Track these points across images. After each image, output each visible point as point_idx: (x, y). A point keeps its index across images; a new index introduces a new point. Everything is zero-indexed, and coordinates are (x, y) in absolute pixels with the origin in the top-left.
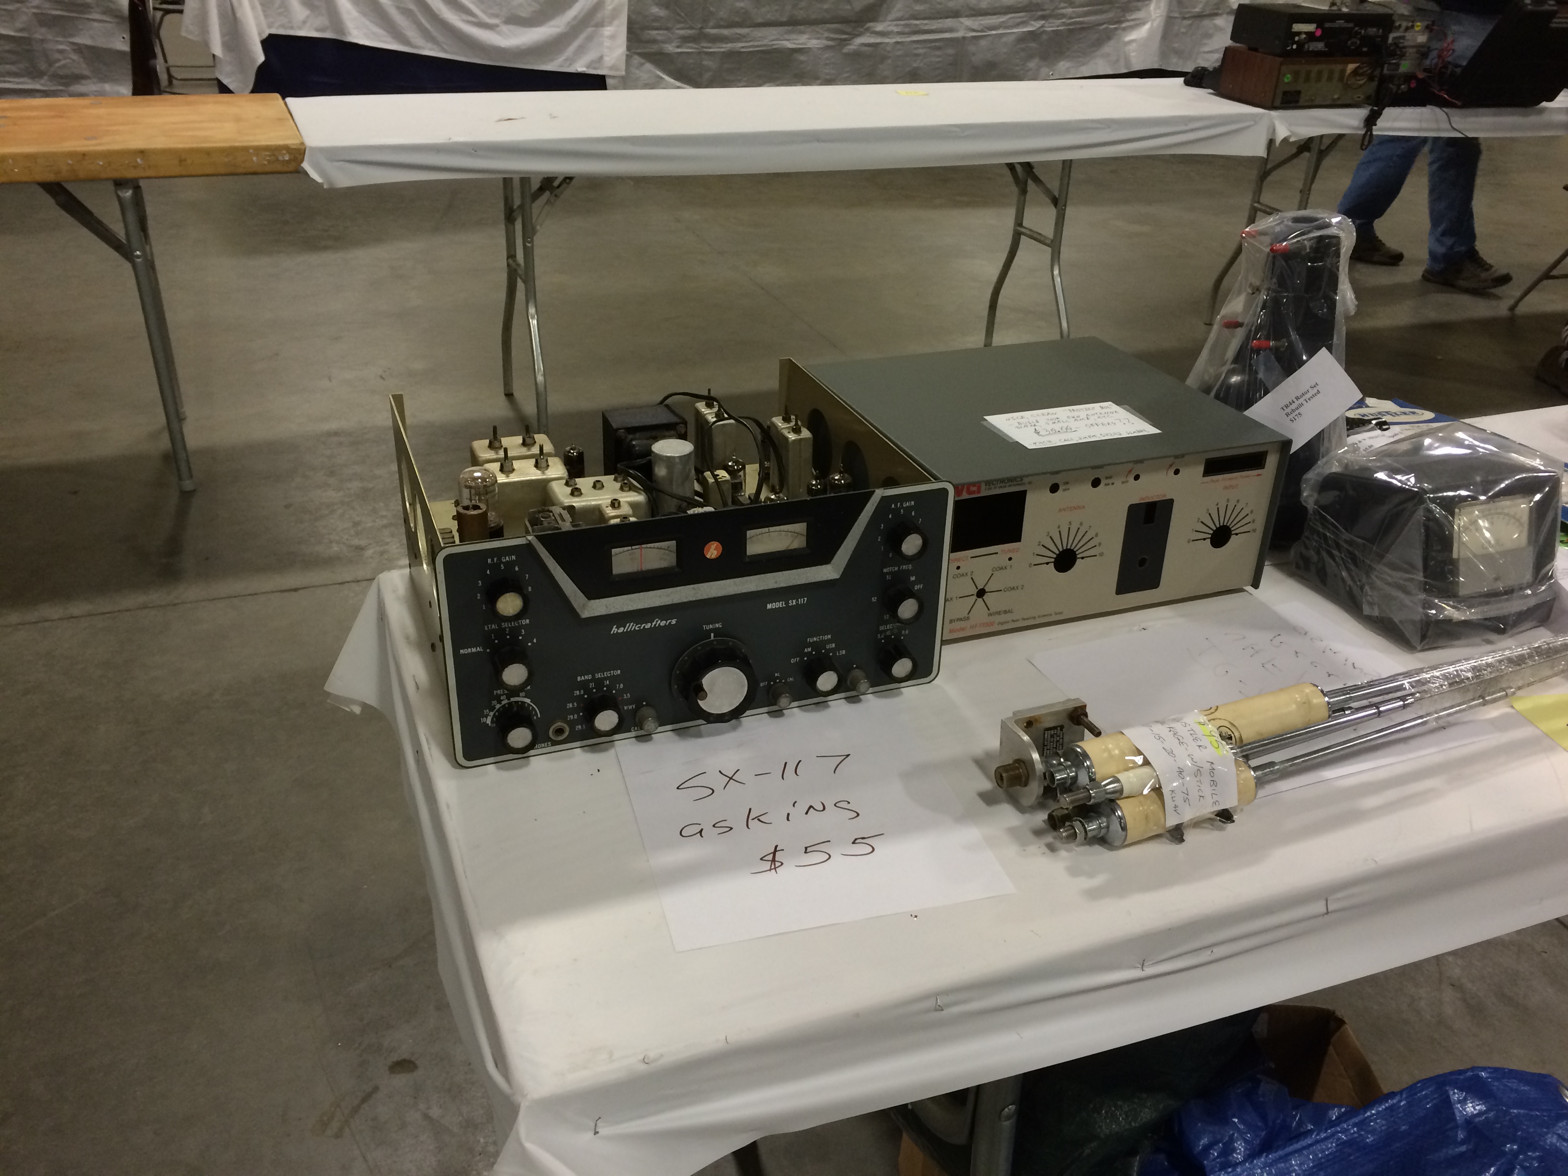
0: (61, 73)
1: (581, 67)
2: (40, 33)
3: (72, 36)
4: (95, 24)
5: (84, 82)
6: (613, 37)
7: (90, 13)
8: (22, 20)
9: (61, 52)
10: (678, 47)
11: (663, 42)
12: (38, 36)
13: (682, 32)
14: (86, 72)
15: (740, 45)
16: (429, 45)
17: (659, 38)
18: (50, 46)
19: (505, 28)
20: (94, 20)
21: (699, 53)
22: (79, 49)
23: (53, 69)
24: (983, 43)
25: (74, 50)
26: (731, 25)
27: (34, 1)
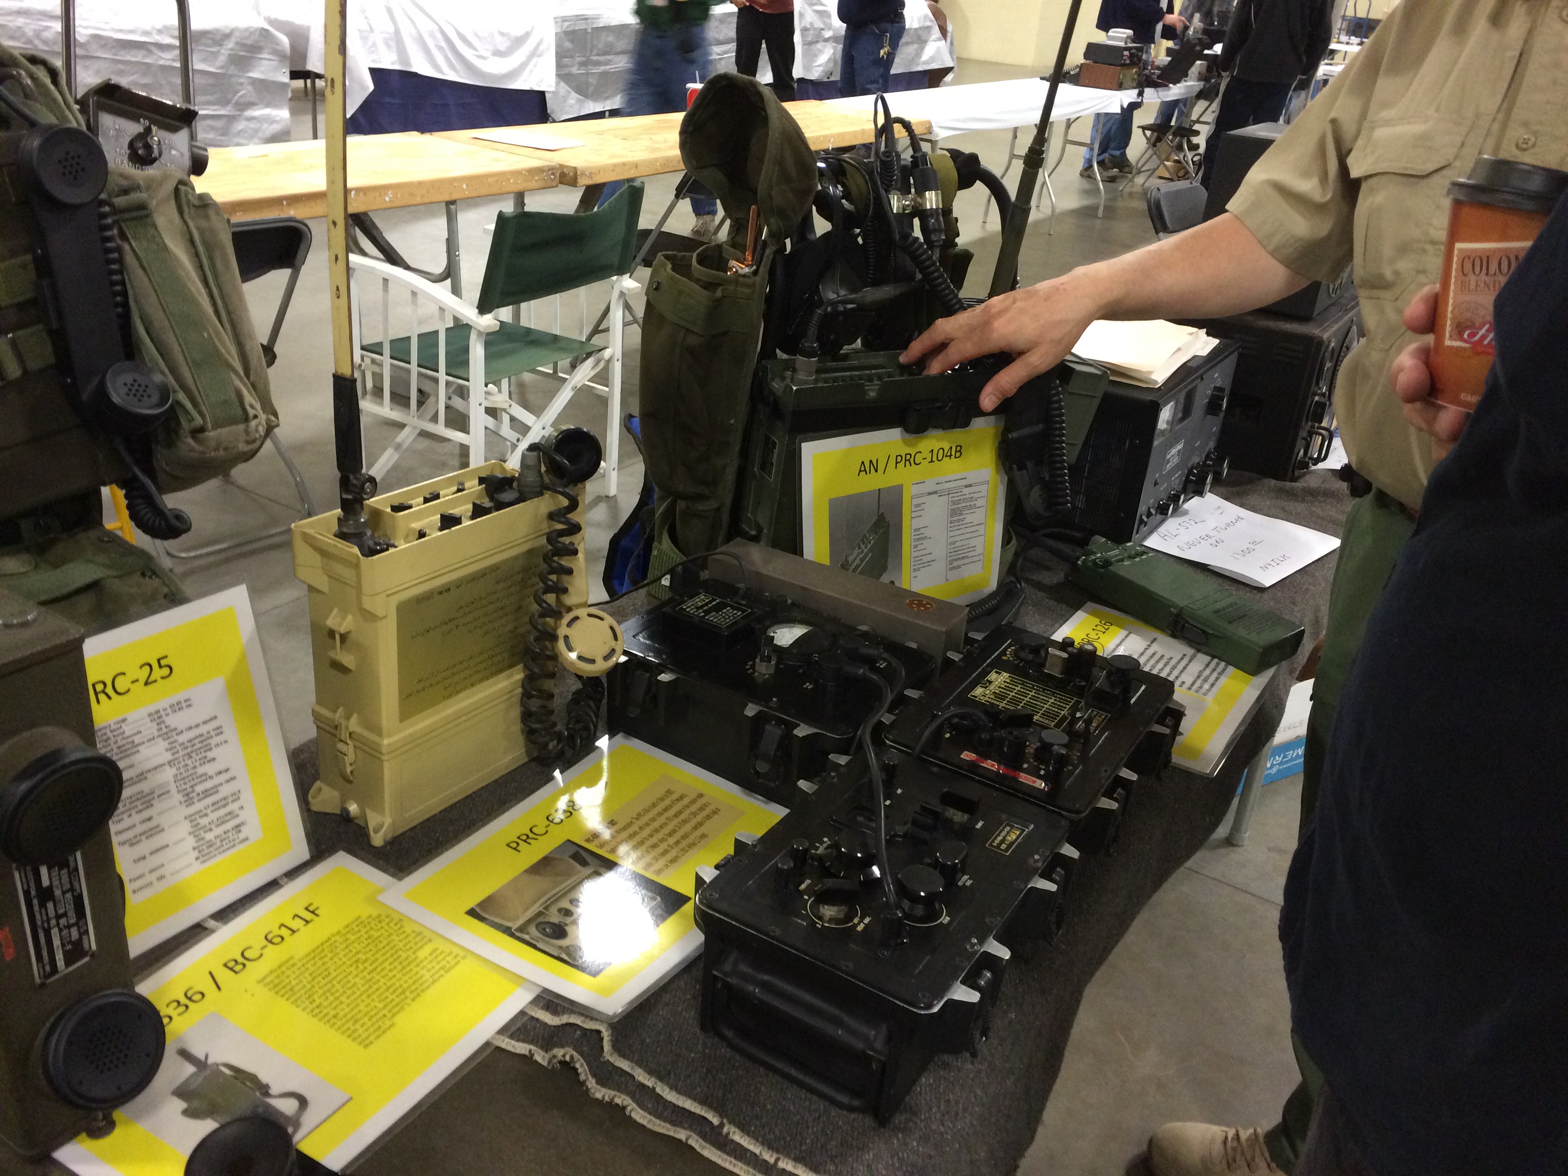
0: (242, 100)
2: (232, 69)
3: (248, 71)
4: (265, 62)
5: (255, 107)
7: (261, 53)
8: (222, 59)
9: (242, 84)
10: (578, 69)
11: (571, 66)
12: (230, 72)
13: (579, 59)
15: (608, 67)
17: (569, 63)
18: (234, 80)
19: (493, 59)
20: (265, 59)
21: (587, 74)
22: (255, 82)
23: (236, 98)
25: (250, 83)
26: (606, 53)
27: (230, 44)
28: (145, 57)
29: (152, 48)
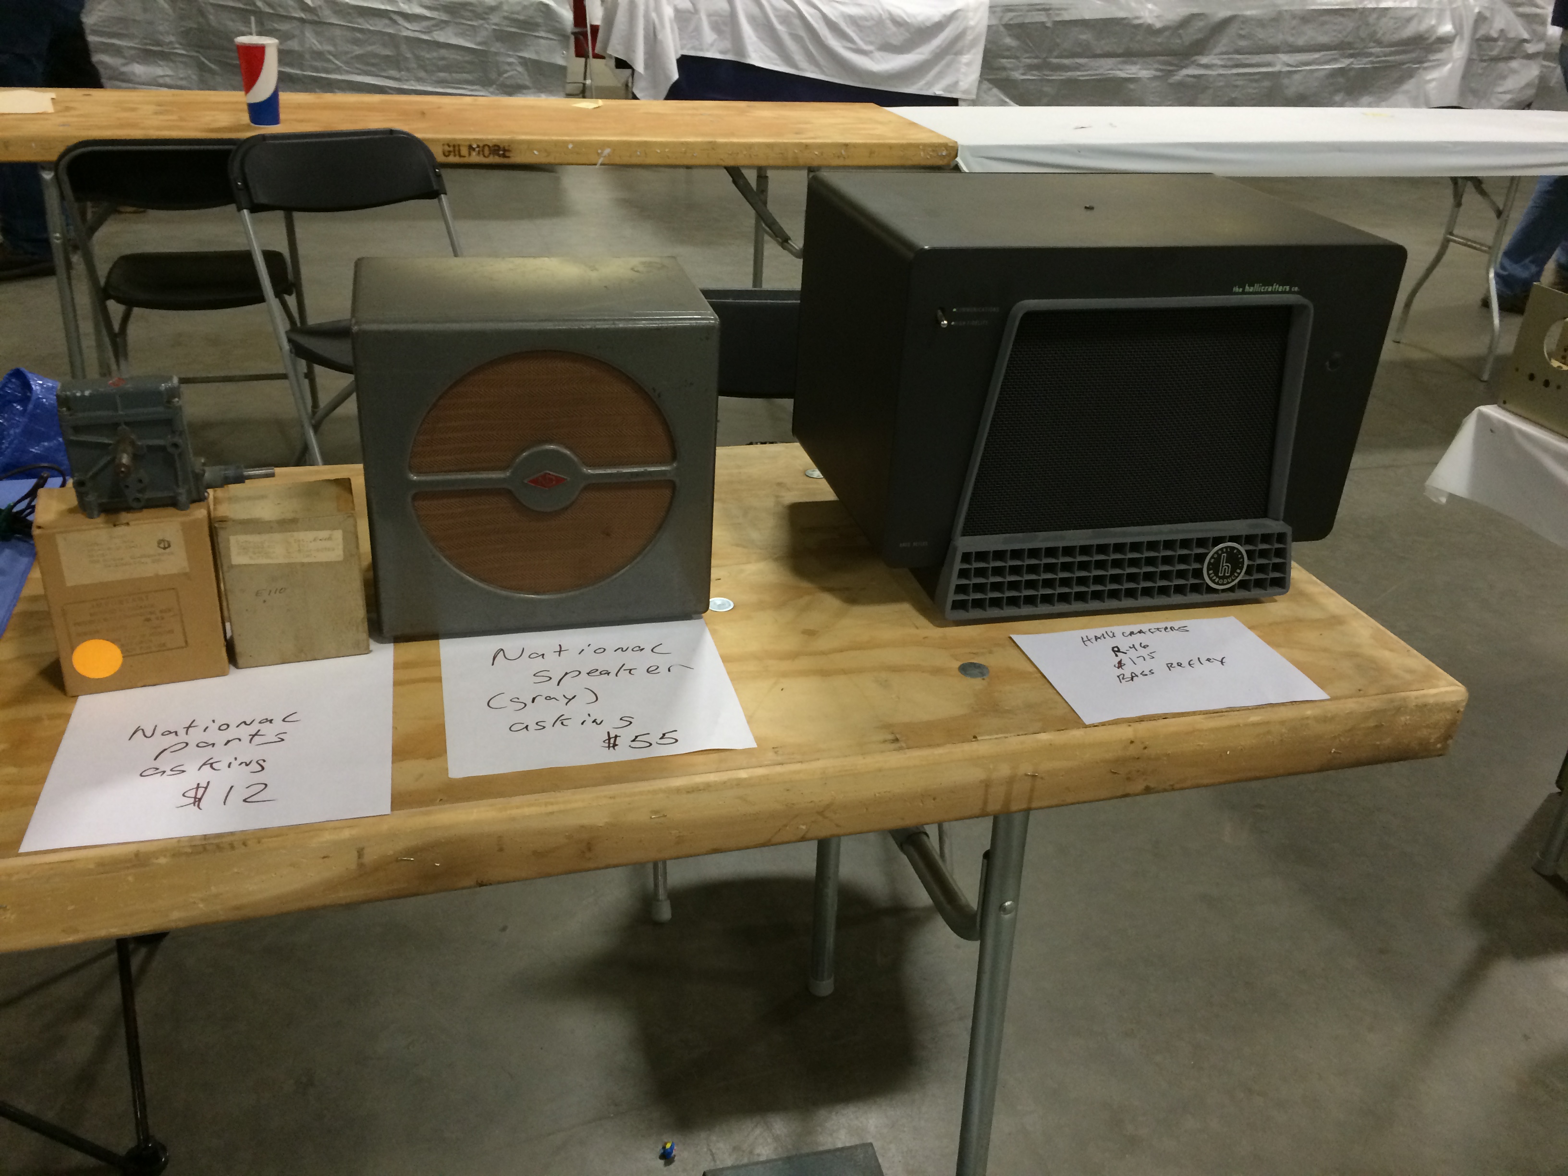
0: (508, 82)
1: (939, 90)
2: (497, 47)
3: (521, 50)
4: (543, 41)
5: (525, 91)
6: (968, 64)
7: (537, 31)
8: (483, 35)
9: (510, 64)
10: (1023, 74)
11: (1012, 69)
12: (493, 49)
13: (1028, 61)
14: (528, 83)
15: (1079, 73)
16: (813, 68)
17: (1009, 66)
18: (501, 59)
19: (878, 55)
20: (542, 38)
21: (1041, 80)
22: (525, 62)
23: (501, 79)
24: (1297, 77)
25: (521, 64)
26: (1074, 55)
27: (495, 18)
28: (386, 25)
29: (395, 17)
